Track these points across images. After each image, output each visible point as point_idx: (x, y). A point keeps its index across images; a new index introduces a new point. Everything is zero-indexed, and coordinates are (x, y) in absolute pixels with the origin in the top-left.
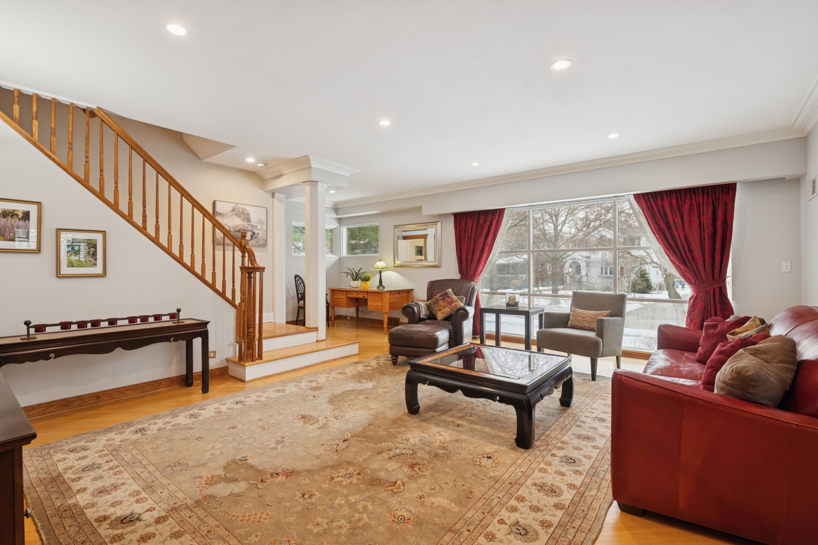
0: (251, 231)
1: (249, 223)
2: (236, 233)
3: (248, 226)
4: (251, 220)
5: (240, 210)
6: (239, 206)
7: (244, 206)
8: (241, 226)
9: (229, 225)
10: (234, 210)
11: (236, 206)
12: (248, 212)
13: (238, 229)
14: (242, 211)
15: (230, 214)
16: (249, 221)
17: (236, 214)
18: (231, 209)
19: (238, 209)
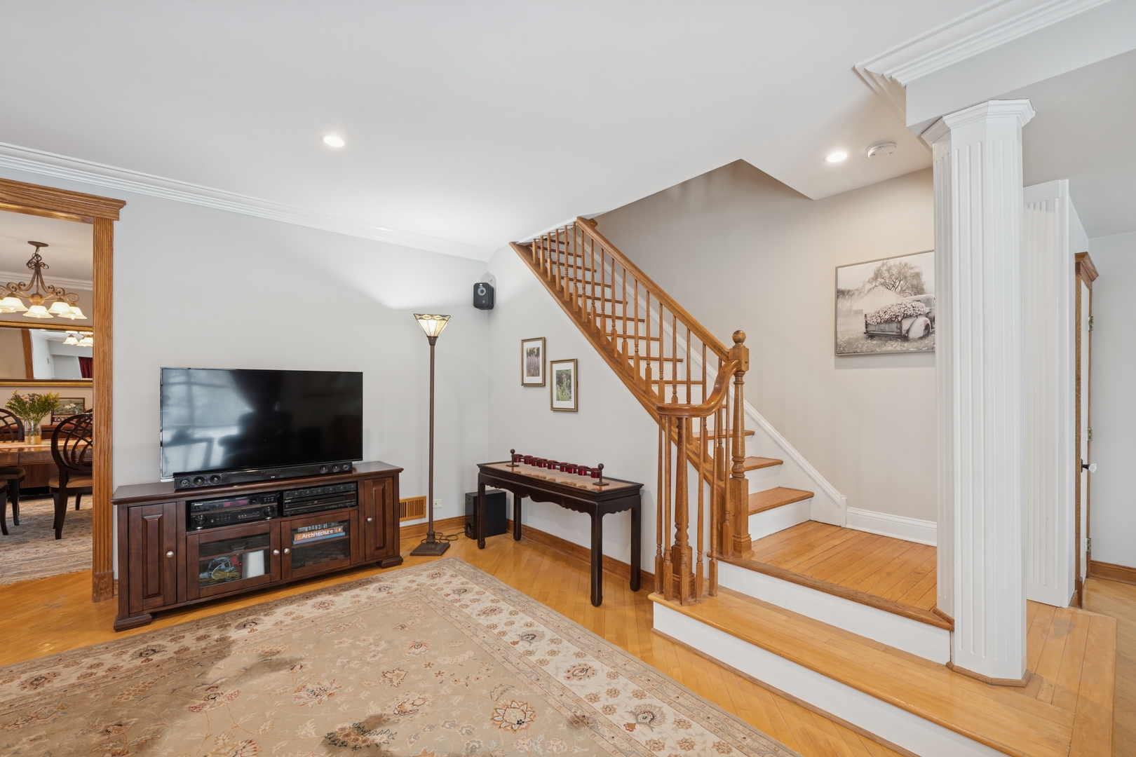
0: (927, 315)
1: (918, 297)
2: (883, 326)
3: (915, 304)
4: (925, 287)
5: (894, 271)
6: (891, 262)
7: (904, 260)
8: (896, 309)
9: (864, 313)
10: (878, 275)
11: (883, 265)
12: (917, 270)
13: (887, 317)
14: (900, 273)
15: (868, 286)
16: (918, 290)
17: (882, 284)
18: (872, 275)
19: (889, 270)
